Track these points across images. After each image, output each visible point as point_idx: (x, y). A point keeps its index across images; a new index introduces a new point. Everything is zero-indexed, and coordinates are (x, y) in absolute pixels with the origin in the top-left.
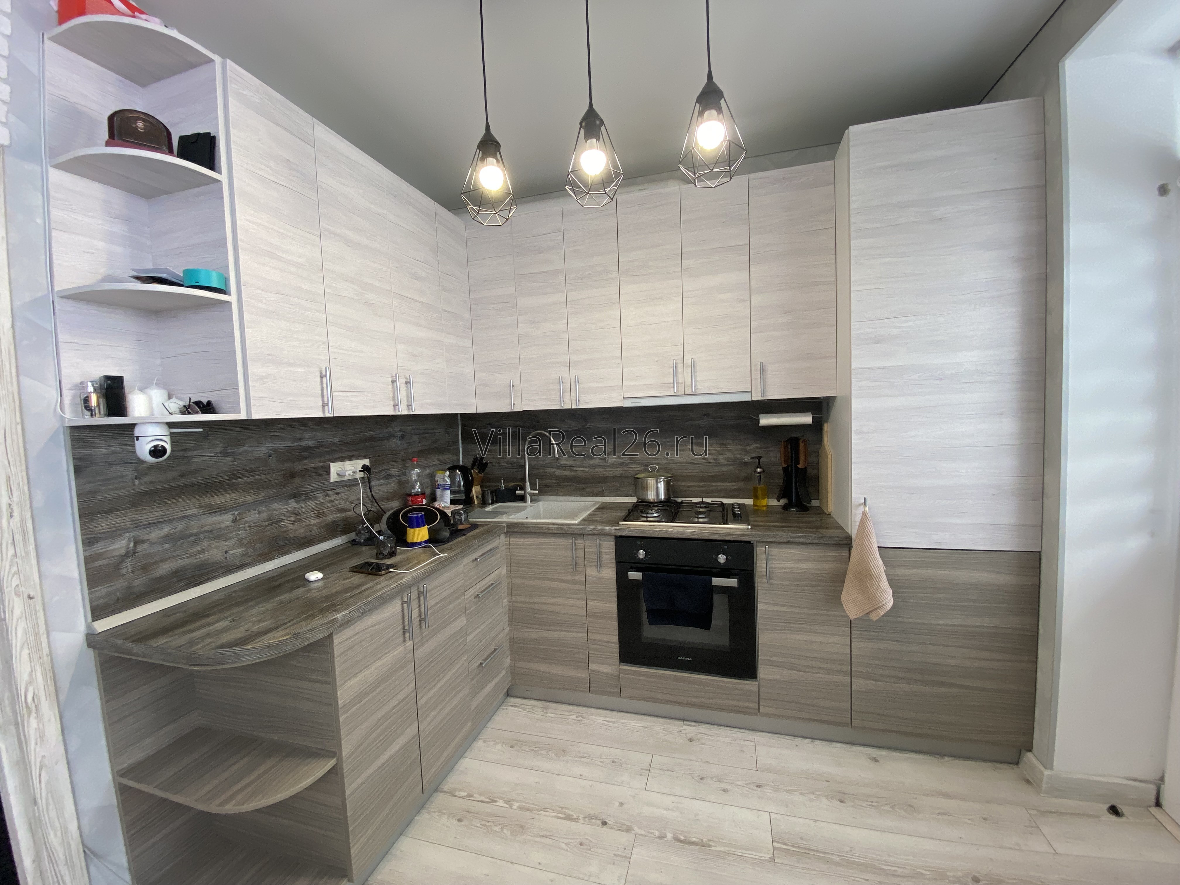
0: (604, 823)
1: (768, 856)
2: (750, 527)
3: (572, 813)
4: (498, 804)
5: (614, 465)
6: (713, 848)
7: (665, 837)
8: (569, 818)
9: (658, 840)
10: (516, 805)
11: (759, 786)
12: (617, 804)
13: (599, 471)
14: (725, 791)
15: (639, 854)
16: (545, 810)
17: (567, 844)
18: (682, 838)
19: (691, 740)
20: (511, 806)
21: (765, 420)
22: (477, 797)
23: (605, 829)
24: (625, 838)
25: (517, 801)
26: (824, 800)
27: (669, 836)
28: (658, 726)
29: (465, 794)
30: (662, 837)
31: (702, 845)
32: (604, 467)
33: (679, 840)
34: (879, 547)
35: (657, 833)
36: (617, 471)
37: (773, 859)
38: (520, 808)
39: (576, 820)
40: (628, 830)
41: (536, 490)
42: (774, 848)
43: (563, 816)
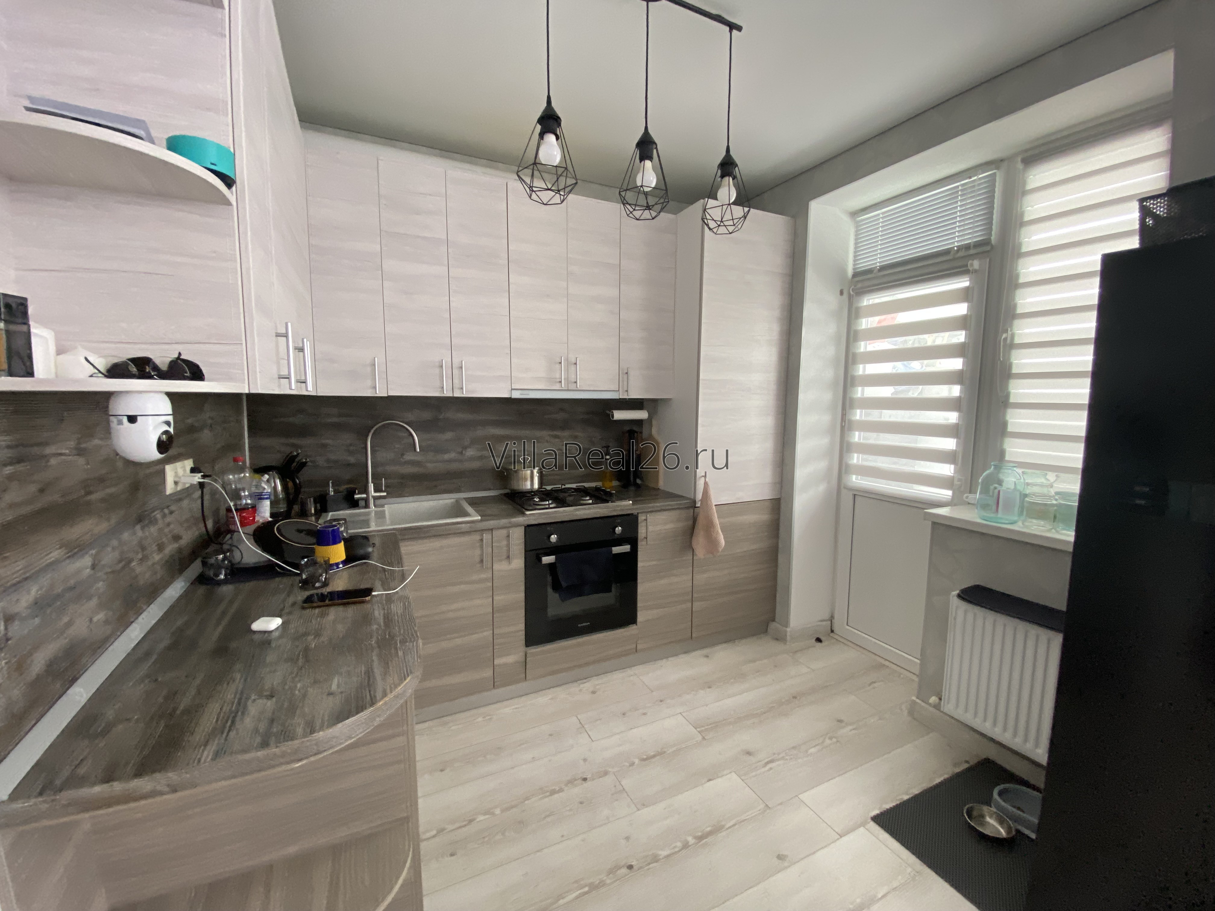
0: (585, 779)
1: (700, 738)
2: (631, 502)
3: (553, 788)
4: (478, 820)
5: (472, 459)
6: (668, 752)
7: (634, 763)
8: (553, 792)
9: (631, 768)
10: (498, 811)
11: (661, 701)
12: (582, 762)
13: (455, 466)
14: (644, 714)
15: (626, 783)
16: (527, 799)
17: (571, 810)
18: (645, 757)
19: (594, 692)
20: (493, 814)
21: (619, 415)
22: (450, 827)
23: (588, 784)
24: (609, 780)
25: (496, 807)
26: (702, 692)
27: (637, 761)
28: (561, 693)
29: (434, 832)
30: (632, 764)
31: (660, 753)
32: (461, 461)
33: (644, 760)
34: (715, 505)
35: (627, 764)
36: (476, 465)
37: (704, 738)
38: (503, 811)
39: (561, 790)
40: (606, 773)
41: (381, 491)
42: (699, 732)
43: (548, 794)
